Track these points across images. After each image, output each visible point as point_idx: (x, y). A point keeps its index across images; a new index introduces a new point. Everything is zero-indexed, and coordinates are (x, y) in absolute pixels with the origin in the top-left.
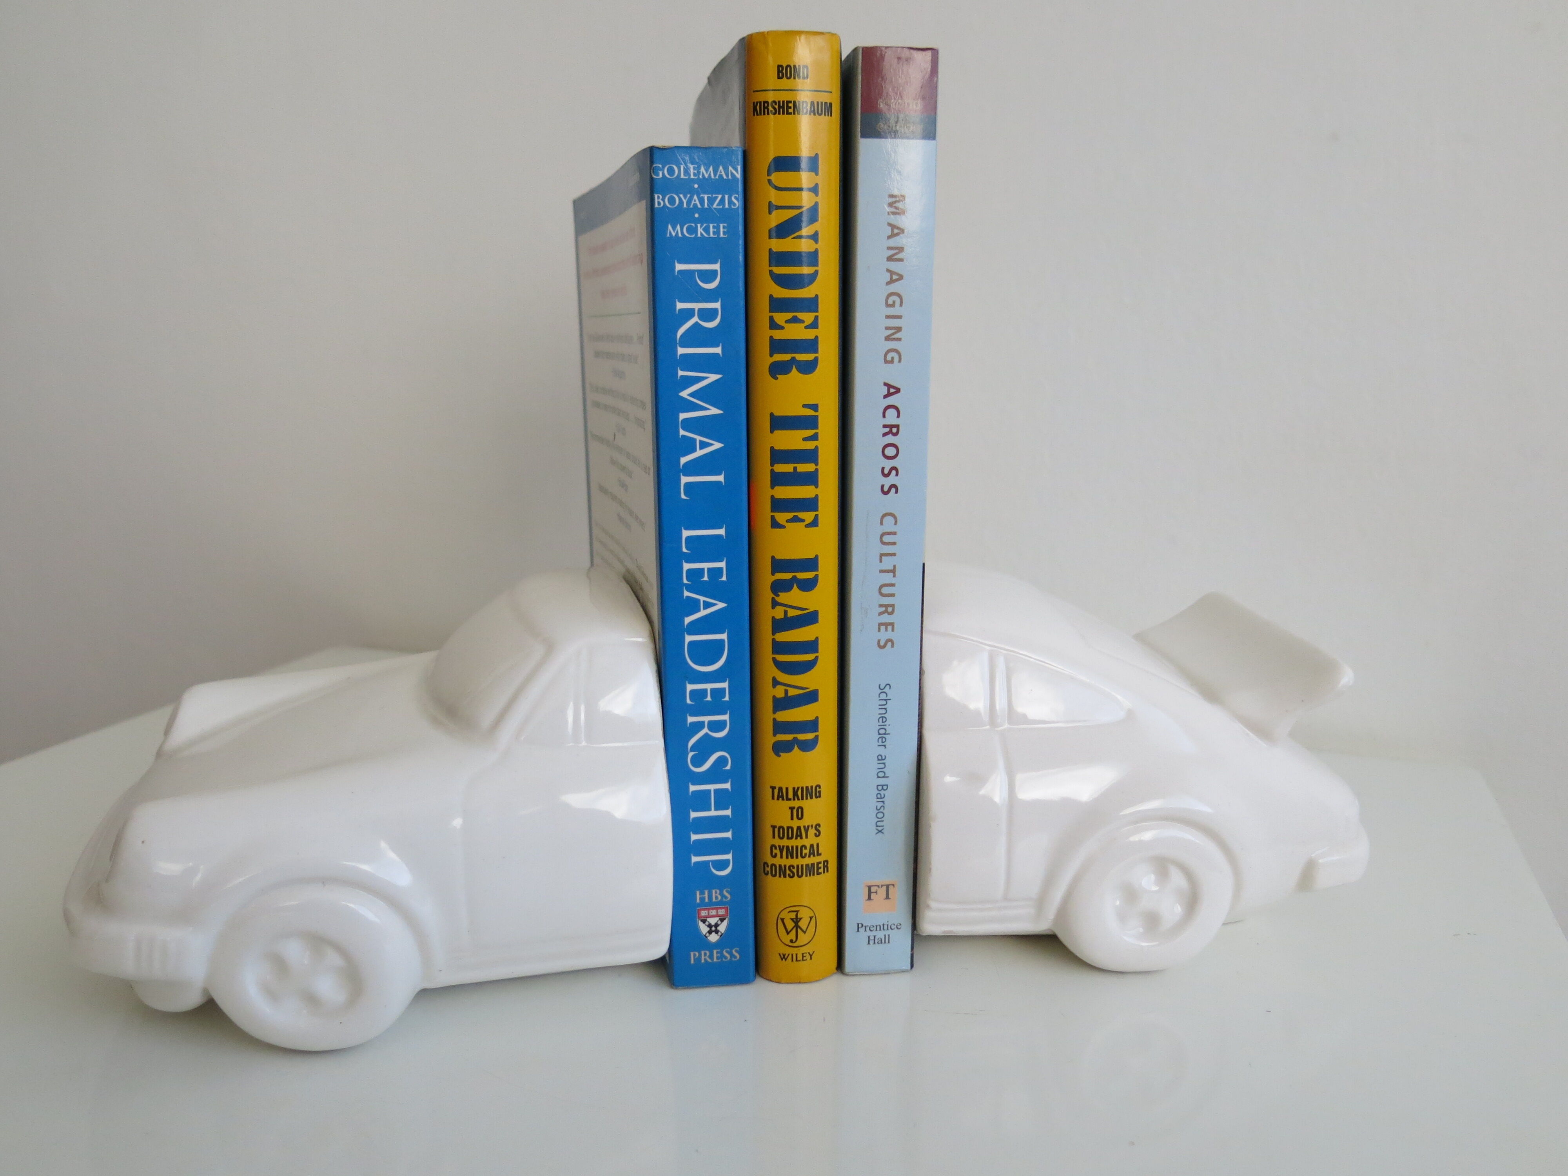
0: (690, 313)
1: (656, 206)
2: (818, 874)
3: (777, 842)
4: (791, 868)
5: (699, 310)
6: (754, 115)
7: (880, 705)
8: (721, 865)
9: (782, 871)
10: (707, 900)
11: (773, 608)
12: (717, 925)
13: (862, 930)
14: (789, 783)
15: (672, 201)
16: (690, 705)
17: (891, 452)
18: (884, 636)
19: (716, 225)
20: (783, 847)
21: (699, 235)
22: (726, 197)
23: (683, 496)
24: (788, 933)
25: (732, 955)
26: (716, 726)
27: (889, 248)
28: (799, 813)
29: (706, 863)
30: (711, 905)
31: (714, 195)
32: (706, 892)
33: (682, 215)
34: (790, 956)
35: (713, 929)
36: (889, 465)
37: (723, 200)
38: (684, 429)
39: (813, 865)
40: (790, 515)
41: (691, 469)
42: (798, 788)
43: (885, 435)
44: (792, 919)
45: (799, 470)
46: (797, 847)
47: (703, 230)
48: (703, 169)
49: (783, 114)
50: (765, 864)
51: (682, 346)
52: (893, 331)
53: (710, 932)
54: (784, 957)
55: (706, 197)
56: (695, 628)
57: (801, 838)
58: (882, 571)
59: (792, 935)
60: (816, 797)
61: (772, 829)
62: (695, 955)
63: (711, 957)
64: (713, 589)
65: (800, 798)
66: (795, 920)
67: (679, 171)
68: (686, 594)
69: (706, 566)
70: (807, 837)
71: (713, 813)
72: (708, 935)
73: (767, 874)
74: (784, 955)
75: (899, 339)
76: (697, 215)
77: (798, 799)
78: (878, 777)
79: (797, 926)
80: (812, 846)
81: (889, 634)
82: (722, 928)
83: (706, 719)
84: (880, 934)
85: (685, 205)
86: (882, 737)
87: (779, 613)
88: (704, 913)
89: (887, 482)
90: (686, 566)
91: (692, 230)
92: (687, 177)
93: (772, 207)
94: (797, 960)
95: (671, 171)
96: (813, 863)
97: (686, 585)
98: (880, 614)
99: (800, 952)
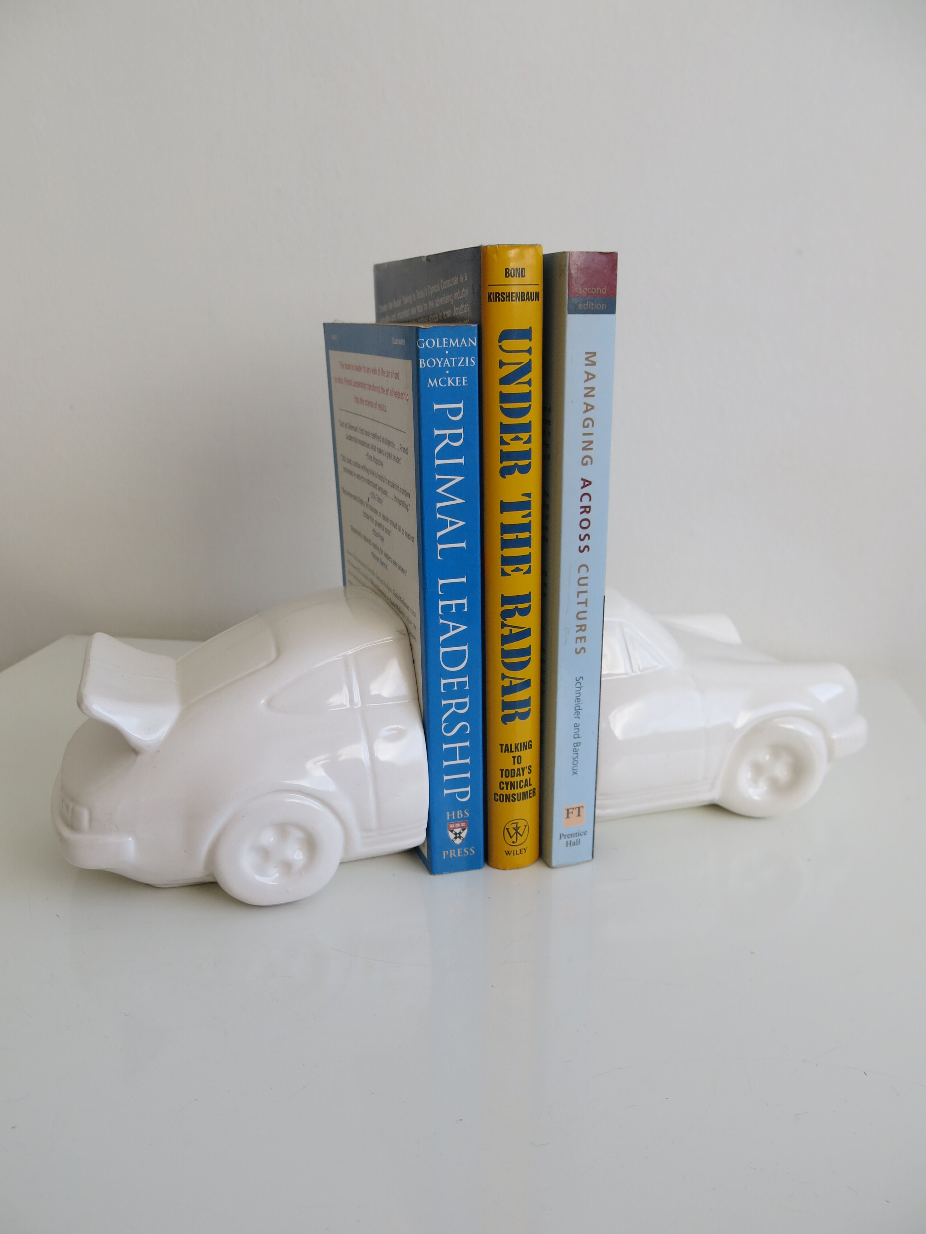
0: (443, 437)
1: (421, 367)
3: (504, 779)
4: (513, 796)
5: (449, 435)
6: (488, 301)
7: (576, 691)
8: (463, 795)
9: (508, 798)
10: (453, 816)
11: (502, 627)
13: (563, 838)
14: (512, 742)
15: (431, 363)
16: (443, 693)
17: (585, 524)
18: (579, 645)
19: (460, 377)
20: (508, 782)
21: (449, 385)
22: (467, 359)
23: (439, 558)
24: (511, 837)
25: (470, 852)
26: (461, 706)
27: (587, 386)
28: (518, 760)
29: (453, 794)
31: (459, 358)
32: (453, 812)
33: (437, 372)
34: (512, 852)
36: (583, 533)
37: (464, 361)
38: (440, 514)
39: (527, 792)
40: (514, 567)
41: (444, 539)
42: (518, 744)
43: (581, 513)
44: (514, 828)
45: (518, 538)
46: (517, 782)
47: (452, 381)
48: (452, 338)
49: (509, 301)
50: (492, 793)
51: (438, 459)
52: (588, 444)
55: (453, 359)
56: (447, 643)
57: (520, 776)
58: (578, 603)
59: (514, 839)
60: (529, 749)
61: (497, 770)
62: (446, 852)
63: (456, 853)
64: (459, 617)
65: (519, 750)
67: (435, 341)
68: (441, 621)
69: (453, 602)
70: (523, 775)
71: (458, 762)
73: (497, 801)
74: (508, 852)
75: (591, 449)
76: (447, 372)
78: (574, 738)
79: (517, 832)
80: (527, 781)
81: (582, 644)
83: (454, 702)
84: (574, 840)
85: (440, 366)
86: (577, 712)
87: (506, 632)
89: (581, 546)
90: (441, 603)
91: (445, 382)
92: (441, 347)
93: (502, 364)
94: (517, 854)
95: (430, 343)
96: (527, 790)
97: (441, 615)
98: (577, 632)
99: (518, 848)
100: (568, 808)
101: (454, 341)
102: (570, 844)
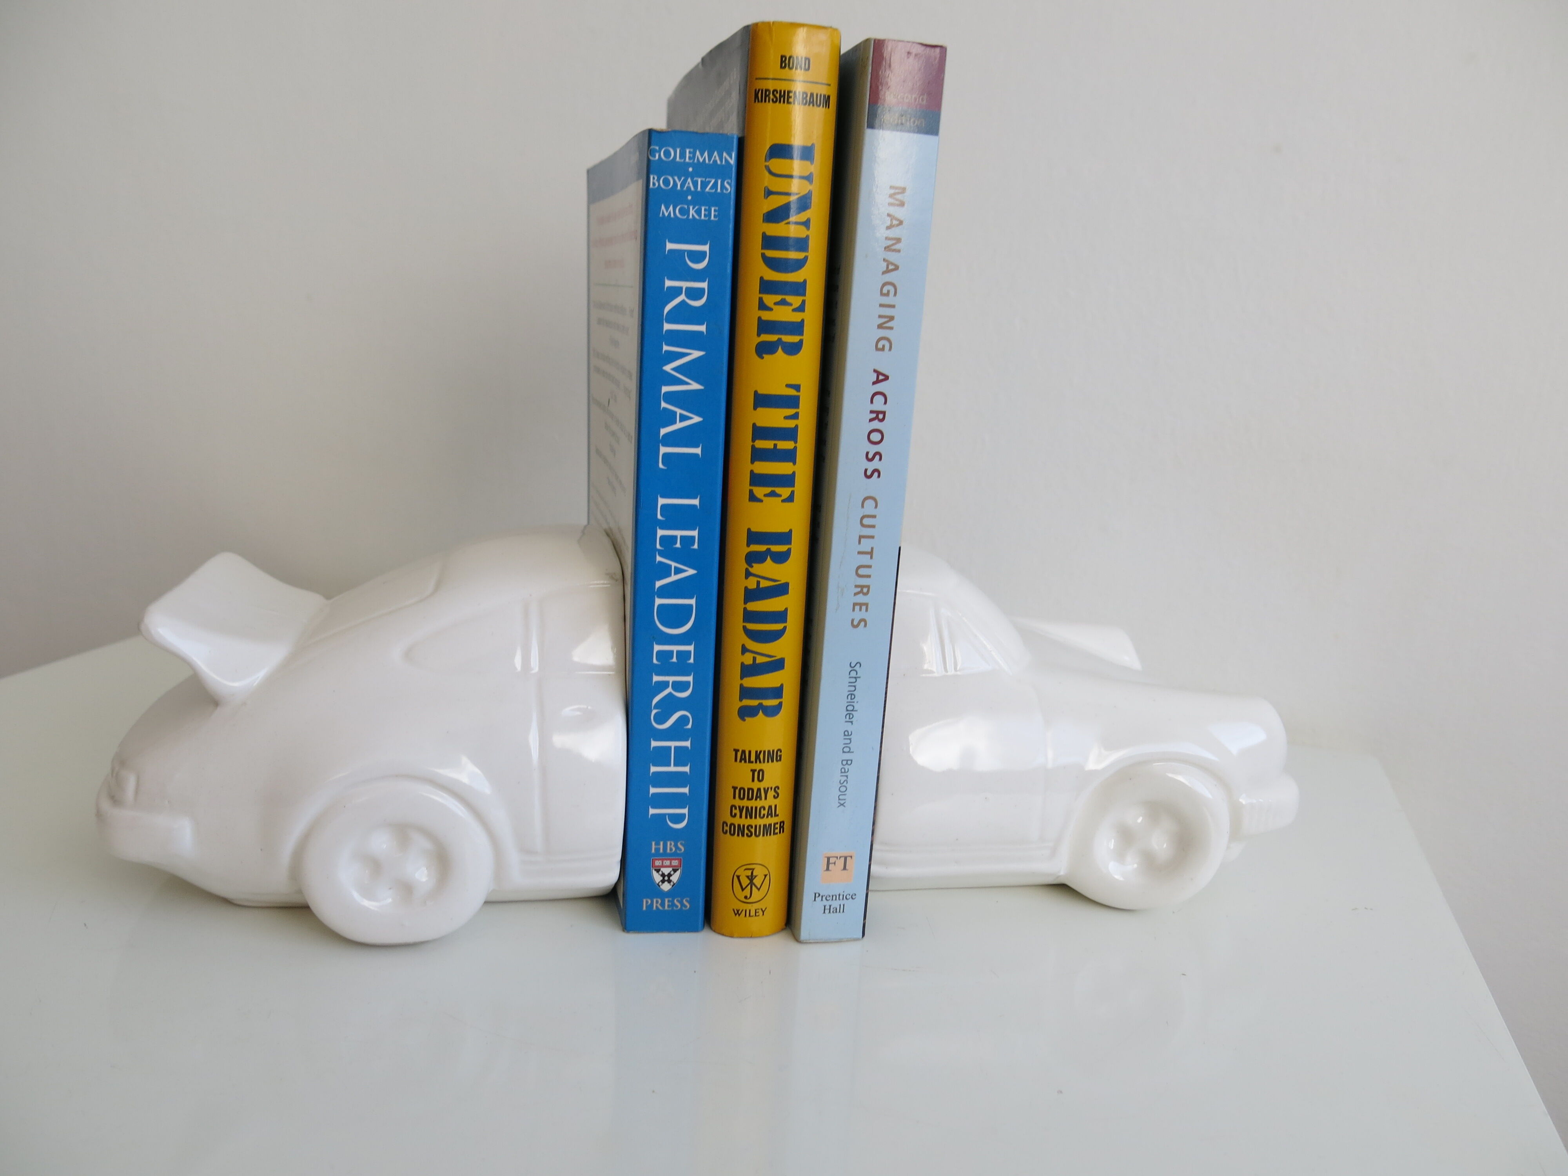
0: (677, 291)
1: (652, 186)
2: (769, 834)
3: (738, 802)
4: (749, 828)
5: (687, 289)
6: (755, 101)
7: (849, 683)
8: (678, 818)
9: (741, 831)
10: (661, 851)
11: (746, 578)
12: (669, 875)
13: (818, 899)
14: (753, 747)
15: (666, 182)
16: (656, 664)
17: (876, 437)
18: (858, 615)
19: (707, 208)
20: (742, 807)
21: (691, 217)
22: (719, 182)
23: (661, 466)
25: (682, 905)
26: (680, 686)
27: (887, 238)
28: (759, 775)
29: (663, 816)
31: (707, 180)
32: (662, 843)
33: (675, 197)
34: (745, 913)
36: (873, 449)
37: (716, 184)
38: (666, 401)
39: (770, 825)
40: (768, 490)
41: (670, 440)
42: (760, 752)
43: (871, 420)
44: (748, 877)
45: (776, 448)
46: (756, 808)
47: (695, 211)
48: (698, 153)
49: (784, 103)
50: (720, 819)
51: (668, 322)
52: (886, 320)
53: (663, 881)
54: (736, 911)
55: (699, 180)
56: (665, 592)
57: (761, 799)
58: (859, 553)
60: (777, 761)
61: (732, 790)
62: (647, 902)
63: (663, 905)
64: (685, 554)
65: (762, 761)
66: (750, 877)
67: (675, 154)
68: (659, 559)
69: (679, 533)
70: (766, 798)
71: (672, 769)
72: (660, 883)
73: (721, 831)
75: (891, 328)
76: (689, 198)
77: (760, 762)
78: (843, 752)
79: (751, 883)
80: (770, 807)
81: (863, 614)
83: (671, 679)
84: (836, 904)
85: (679, 187)
86: (849, 714)
87: (752, 583)
88: (658, 863)
89: (871, 466)
90: (660, 533)
91: (684, 212)
92: (683, 160)
93: (768, 193)
94: (750, 916)
95: (667, 154)
96: (770, 822)
97: (659, 550)
98: (855, 594)
99: (753, 908)
102: (829, 909)
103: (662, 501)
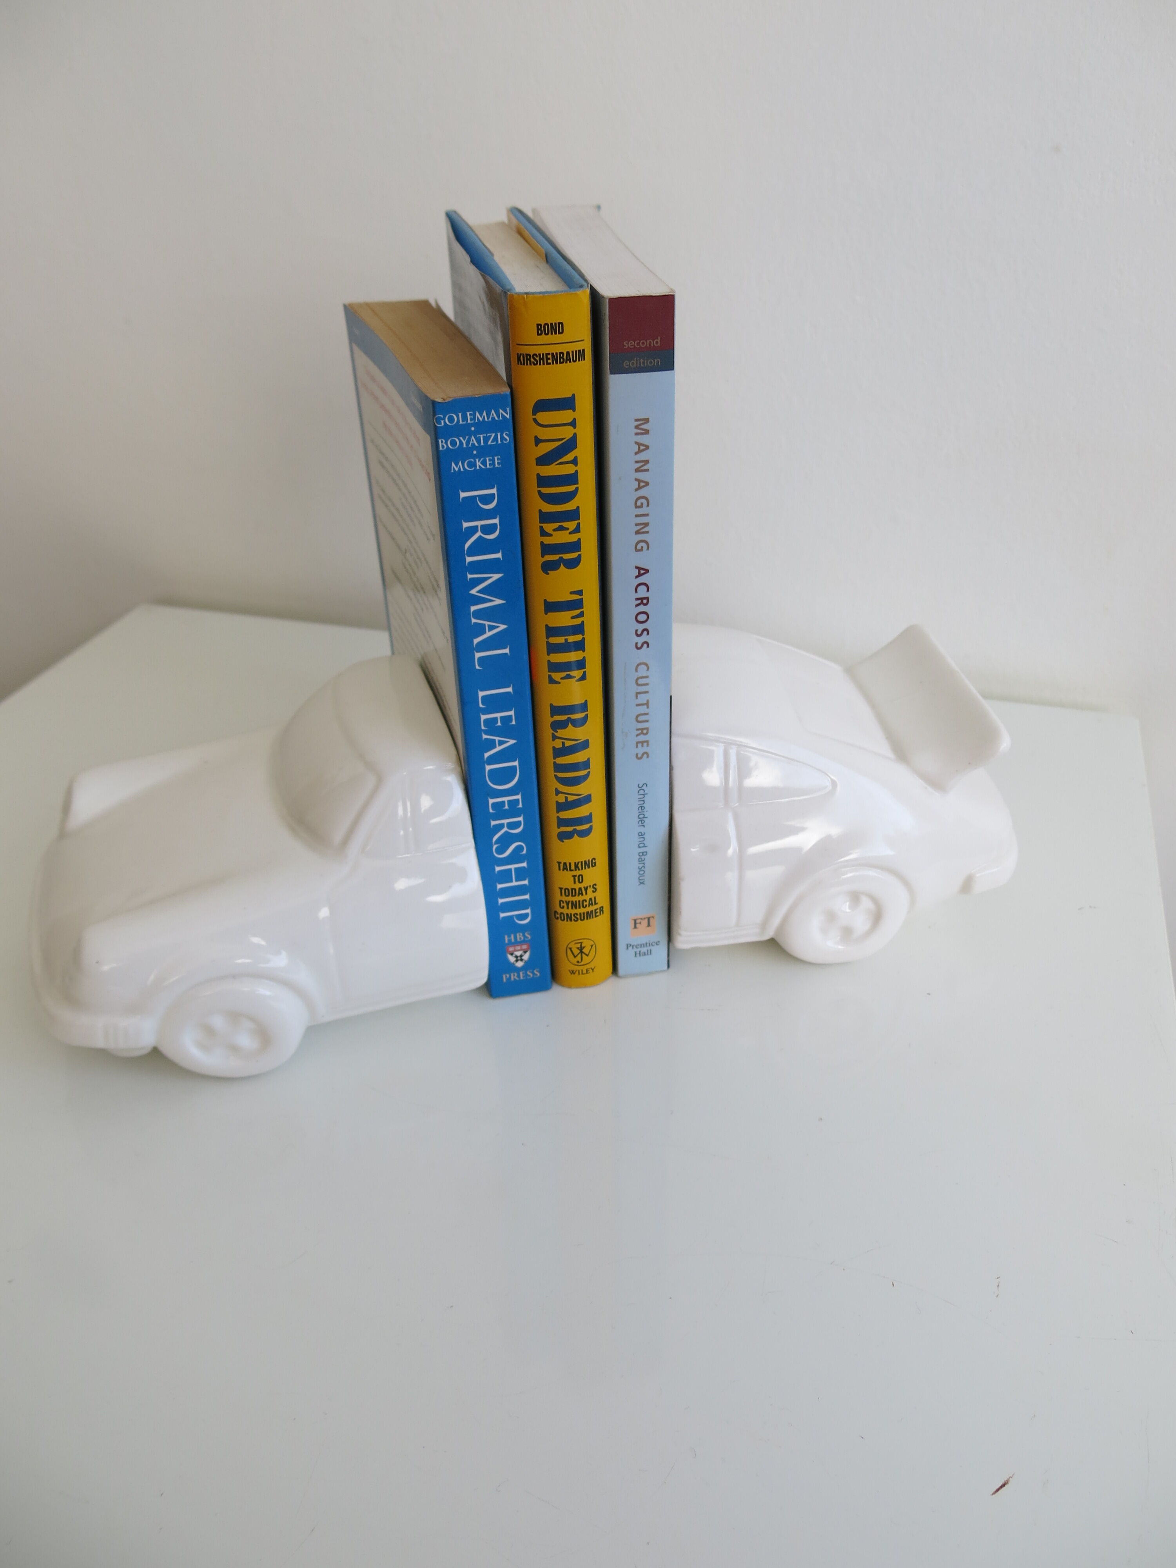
0: (474, 530)
1: (441, 448)
2: (596, 916)
3: (564, 898)
4: (576, 915)
5: (482, 526)
6: (518, 364)
7: (639, 799)
8: (523, 917)
9: (569, 918)
10: (513, 940)
11: (553, 740)
13: (630, 948)
14: (572, 859)
15: (453, 443)
16: (492, 813)
17: (642, 618)
18: (641, 750)
19: (491, 458)
20: (569, 902)
21: (478, 468)
22: (499, 434)
23: (477, 667)
24: (575, 957)
25: (534, 974)
26: (513, 825)
27: (637, 462)
28: (581, 879)
29: (512, 917)
30: (516, 943)
31: (488, 435)
32: (512, 935)
33: (462, 454)
34: (577, 972)
35: (519, 958)
36: (641, 627)
37: (496, 436)
38: (476, 618)
39: (592, 911)
40: (564, 674)
41: (483, 646)
42: (578, 862)
43: (637, 605)
44: (578, 948)
45: (569, 641)
46: (579, 901)
47: (481, 463)
48: (477, 414)
49: (544, 364)
50: (556, 912)
51: (469, 556)
52: (642, 526)
54: (573, 972)
55: (481, 436)
56: (493, 760)
57: (582, 895)
58: (638, 705)
59: (579, 957)
60: (592, 866)
61: (559, 890)
62: (507, 977)
63: (519, 976)
64: (506, 730)
65: (580, 868)
67: (458, 418)
68: (485, 736)
69: (498, 715)
70: (586, 894)
71: (514, 883)
72: (515, 962)
73: (557, 918)
74: (573, 971)
75: (647, 532)
76: (475, 452)
77: (579, 869)
78: (639, 847)
79: (581, 952)
80: (591, 899)
81: (645, 749)
82: (526, 957)
83: (505, 821)
84: (644, 950)
85: (465, 446)
86: (642, 820)
87: (558, 744)
88: (511, 949)
89: (641, 641)
90: (483, 717)
91: (471, 465)
92: (465, 423)
93: (538, 441)
94: (582, 974)
95: (451, 419)
96: (591, 910)
97: (483, 730)
98: (637, 735)
99: (584, 968)
100: (635, 918)
101: (481, 415)
102: (640, 953)
103: (481, 694)
